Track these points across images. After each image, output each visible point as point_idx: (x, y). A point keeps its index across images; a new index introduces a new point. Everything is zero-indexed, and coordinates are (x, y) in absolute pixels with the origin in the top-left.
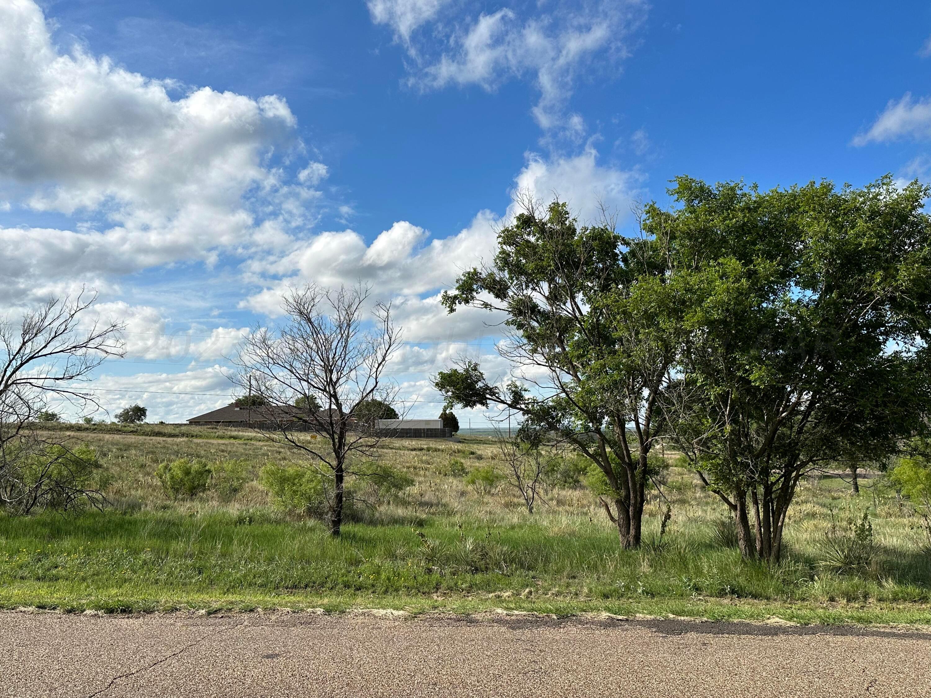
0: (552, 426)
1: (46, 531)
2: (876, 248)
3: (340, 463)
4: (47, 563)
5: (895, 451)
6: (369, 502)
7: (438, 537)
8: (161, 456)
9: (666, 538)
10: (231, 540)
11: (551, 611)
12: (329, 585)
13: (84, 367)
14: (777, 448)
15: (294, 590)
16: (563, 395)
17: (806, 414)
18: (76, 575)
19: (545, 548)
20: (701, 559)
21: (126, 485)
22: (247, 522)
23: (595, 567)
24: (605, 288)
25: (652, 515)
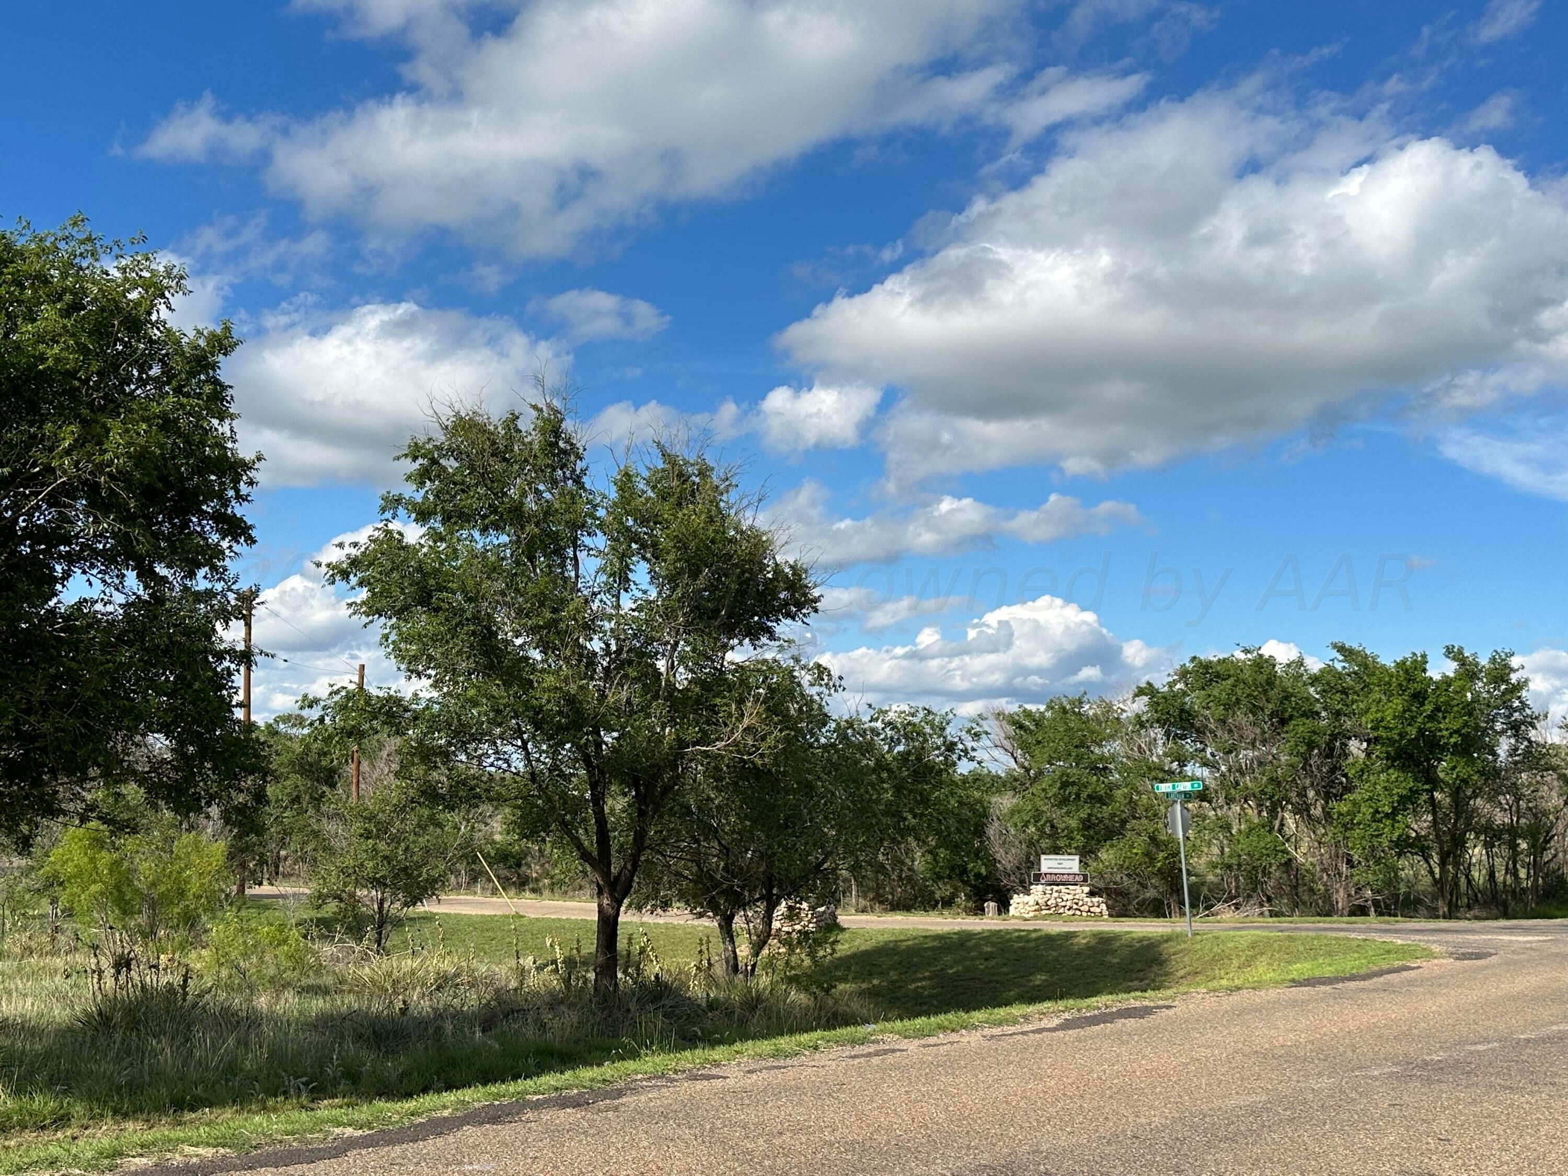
5: (51, 810)
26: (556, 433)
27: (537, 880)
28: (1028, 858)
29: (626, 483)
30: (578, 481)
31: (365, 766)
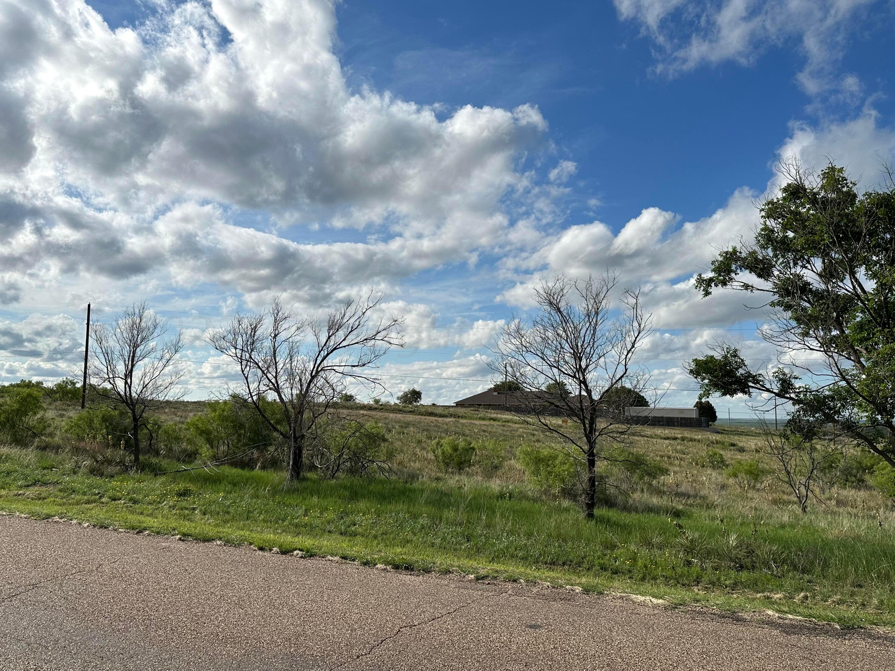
0: (829, 418)
1: (347, 493)
3: (591, 447)
4: (348, 520)
6: (622, 488)
7: (697, 530)
8: (434, 434)
10: (494, 513)
11: (833, 620)
12: (585, 565)
13: (373, 356)
15: (553, 567)
18: (370, 533)
19: (823, 551)
21: (407, 457)
22: (507, 498)
23: (887, 578)
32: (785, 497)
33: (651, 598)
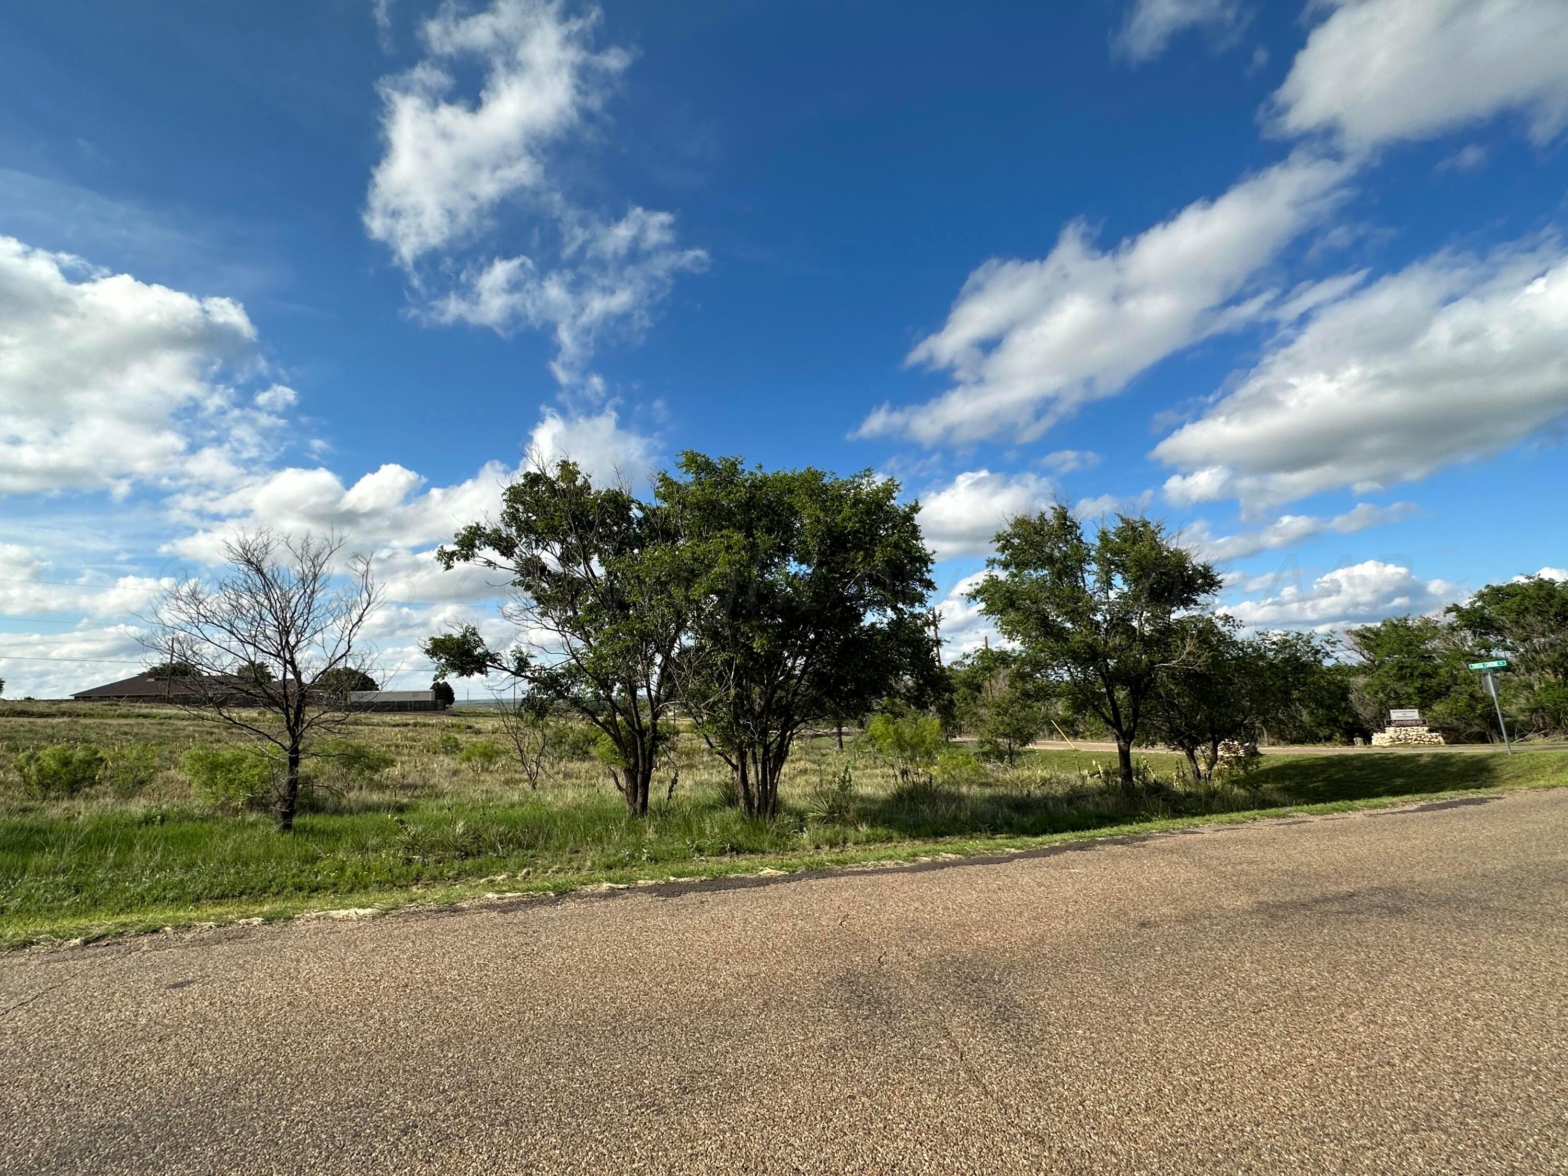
0: (560, 695)
2: (858, 531)
3: (295, 742)
5: (870, 710)
6: (335, 788)
7: (421, 823)
8: (25, 743)
9: (672, 803)
10: (131, 846)
11: (548, 889)
12: (274, 889)
14: (775, 710)
15: (222, 900)
16: (574, 661)
17: (800, 679)
19: (547, 824)
20: (704, 820)
22: (157, 823)
23: (600, 839)
24: (619, 552)
25: (661, 781)
26: (1065, 519)
27: (1083, 733)
28: (1381, 713)
29: (1104, 537)
30: (1079, 539)
31: (993, 682)
32: (517, 776)
33: (356, 909)
